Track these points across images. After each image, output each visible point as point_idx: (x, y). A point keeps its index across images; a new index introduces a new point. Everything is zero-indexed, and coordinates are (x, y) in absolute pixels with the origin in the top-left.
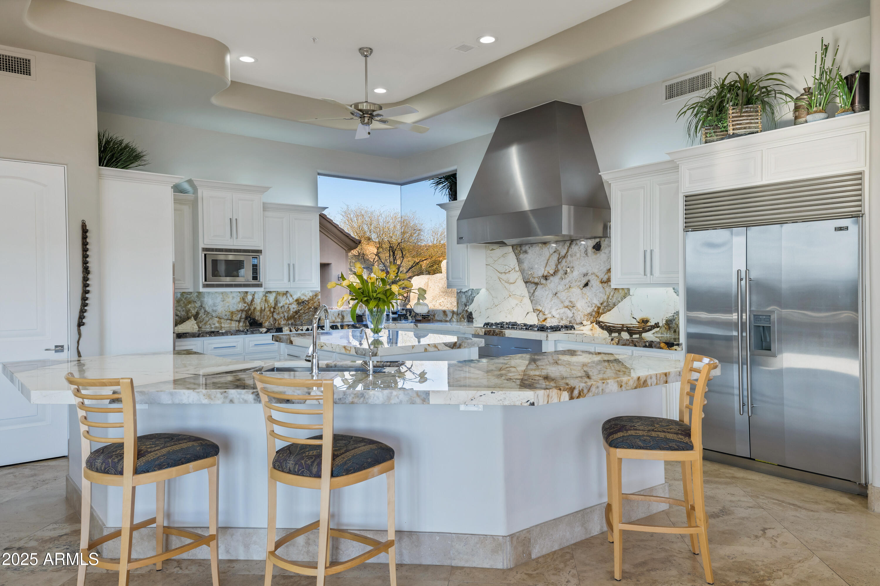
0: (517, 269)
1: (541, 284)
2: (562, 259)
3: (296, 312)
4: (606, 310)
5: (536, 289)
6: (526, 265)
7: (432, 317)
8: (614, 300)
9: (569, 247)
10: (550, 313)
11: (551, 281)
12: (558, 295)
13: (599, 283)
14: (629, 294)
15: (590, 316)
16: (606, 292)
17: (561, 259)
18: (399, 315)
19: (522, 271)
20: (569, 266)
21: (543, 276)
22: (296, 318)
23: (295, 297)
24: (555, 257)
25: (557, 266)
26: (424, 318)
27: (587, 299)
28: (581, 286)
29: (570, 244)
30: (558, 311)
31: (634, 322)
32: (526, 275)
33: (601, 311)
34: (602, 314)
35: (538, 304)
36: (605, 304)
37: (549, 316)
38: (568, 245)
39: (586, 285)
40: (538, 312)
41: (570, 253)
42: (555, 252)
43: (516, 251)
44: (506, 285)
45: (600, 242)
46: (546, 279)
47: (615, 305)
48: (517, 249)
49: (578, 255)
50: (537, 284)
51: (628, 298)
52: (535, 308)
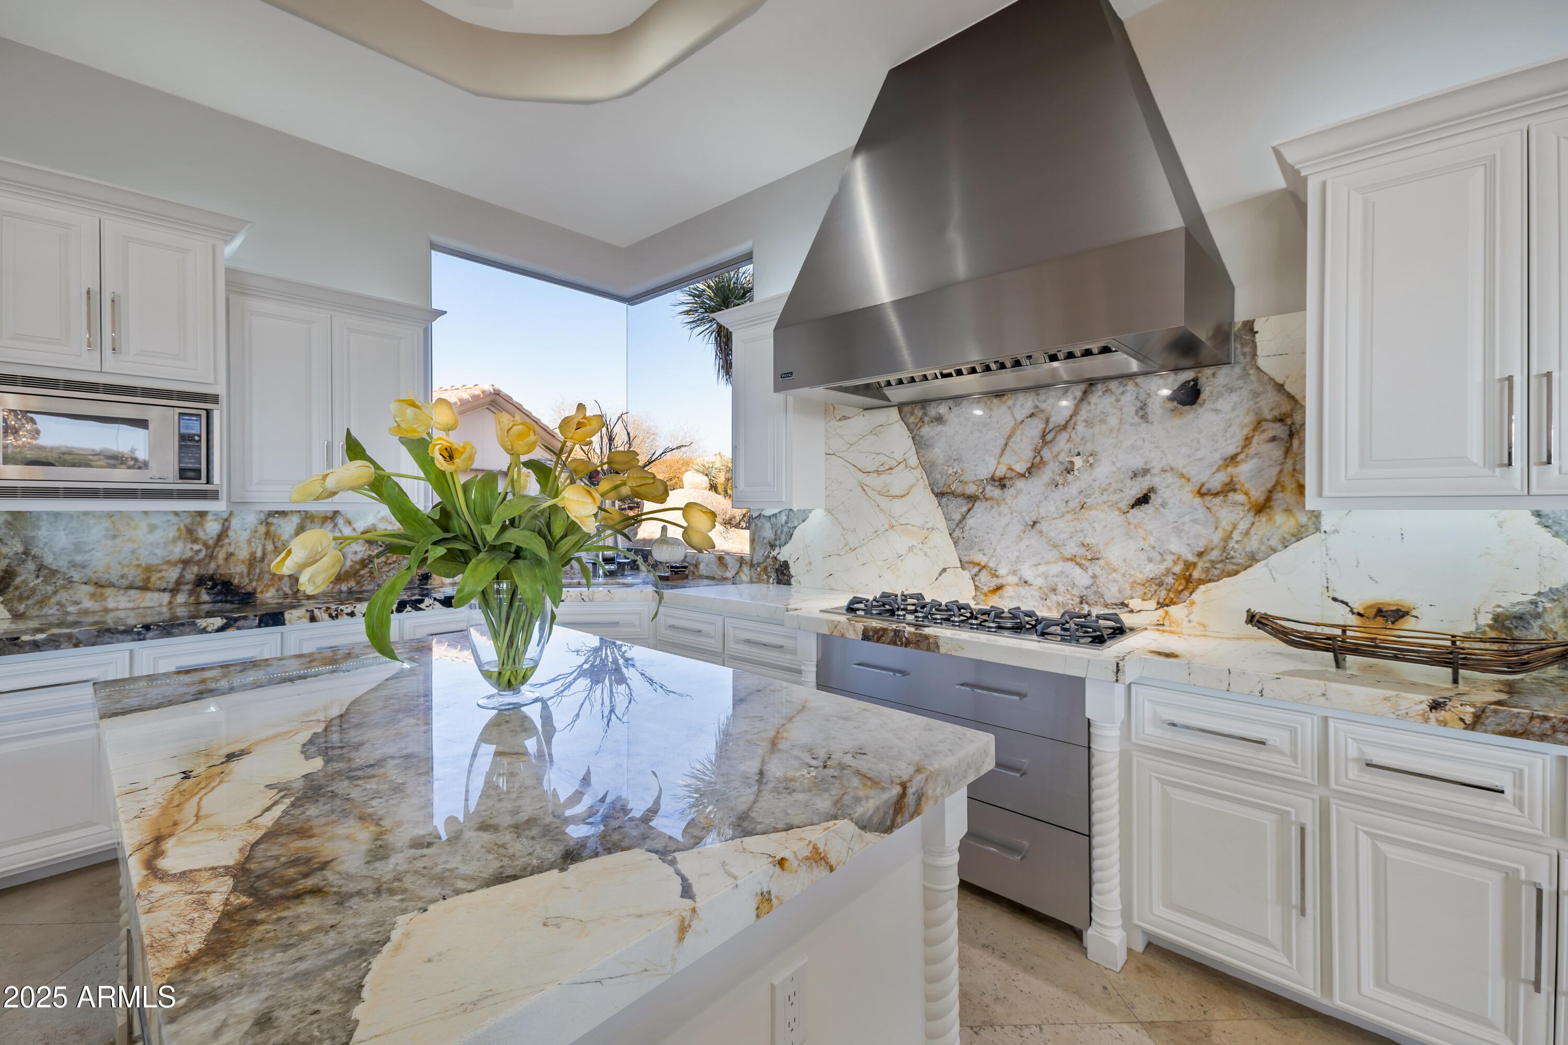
0: (913, 461)
1: (987, 499)
2: (1057, 433)
3: (364, 563)
4: (1216, 572)
5: (969, 510)
6: (938, 453)
7: (692, 568)
8: (1253, 544)
9: (1082, 400)
10: (1014, 572)
11: (1019, 492)
12: (1043, 526)
13: (1191, 496)
14: (1318, 530)
15: (1155, 587)
16: (1217, 521)
17: (1053, 434)
18: (619, 563)
19: (928, 468)
20: (1080, 450)
21: (993, 479)
22: (362, 576)
23: (361, 526)
24: (1033, 430)
25: (1038, 452)
26: (676, 573)
27: (1144, 539)
28: (1123, 505)
29: (1085, 392)
30: (1042, 569)
31: (1341, 616)
32: (938, 476)
33: (1196, 574)
34: (1201, 582)
35: (976, 548)
36: (1215, 555)
37: (1012, 579)
38: (1079, 394)
39: (1143, 500)
40: (976, 569)
41: (1084, 414)
42: (1032, 415)
43: (912, 420)
44: (883, 501)
45: (1195, 380)
46: (1003, 487)
47: (1253, 559)
48: (912, 413)
49: (1113, 421)
50: (972, 499)
51: (1311, 542)
52: (966, 559)
